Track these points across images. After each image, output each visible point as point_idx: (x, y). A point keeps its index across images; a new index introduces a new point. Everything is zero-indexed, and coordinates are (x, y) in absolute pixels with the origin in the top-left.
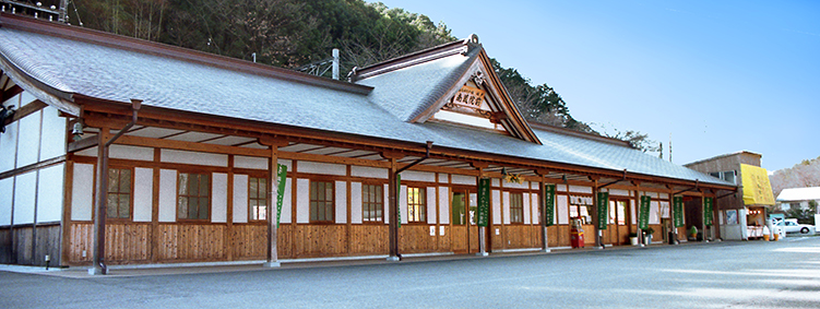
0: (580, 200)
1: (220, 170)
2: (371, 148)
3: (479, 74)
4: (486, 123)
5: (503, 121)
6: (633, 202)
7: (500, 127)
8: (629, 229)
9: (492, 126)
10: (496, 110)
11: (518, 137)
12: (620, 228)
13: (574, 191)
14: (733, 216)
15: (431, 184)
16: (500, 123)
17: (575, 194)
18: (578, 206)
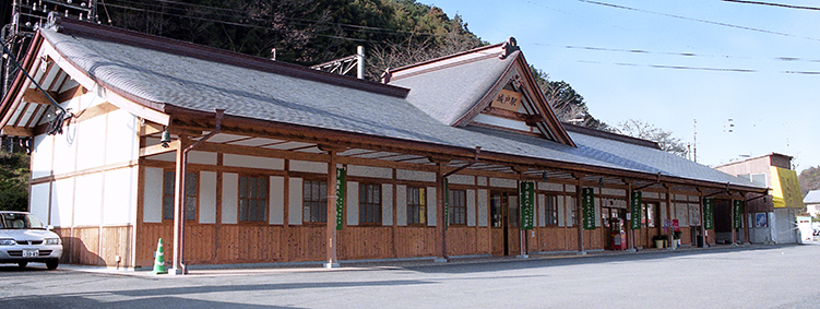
0: (612, 203)
1: (277, 173)
2: (417, 152)
3: (517, 77)
4: (522, 126)
5: (539, 124)
6: (663, 205)
7: (536, 130)
8: (659, 231)
9: (528, 129)
10: (532, 113)
11: (553, 140)
12: (650, 230)
13: (607, 193)
14: (762, 219)
15: (471, 187)
16: (536, 126)
17: (608, 197)
18: (610, 209)
